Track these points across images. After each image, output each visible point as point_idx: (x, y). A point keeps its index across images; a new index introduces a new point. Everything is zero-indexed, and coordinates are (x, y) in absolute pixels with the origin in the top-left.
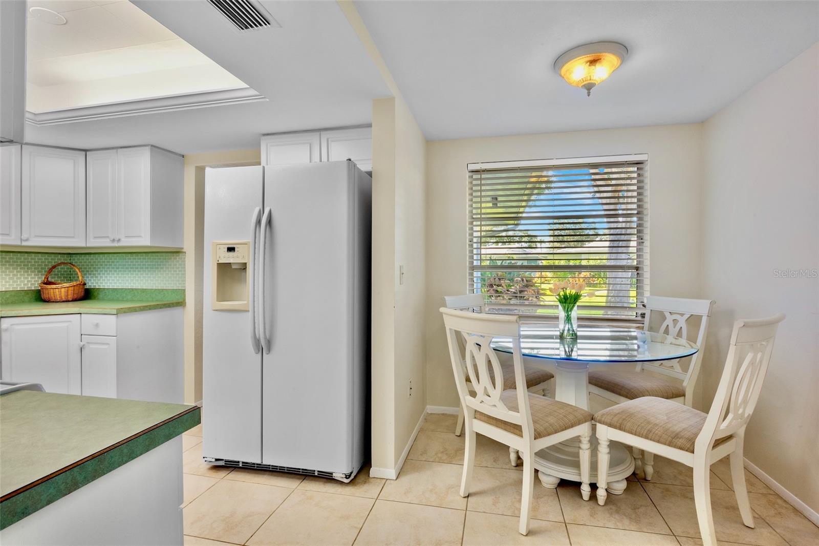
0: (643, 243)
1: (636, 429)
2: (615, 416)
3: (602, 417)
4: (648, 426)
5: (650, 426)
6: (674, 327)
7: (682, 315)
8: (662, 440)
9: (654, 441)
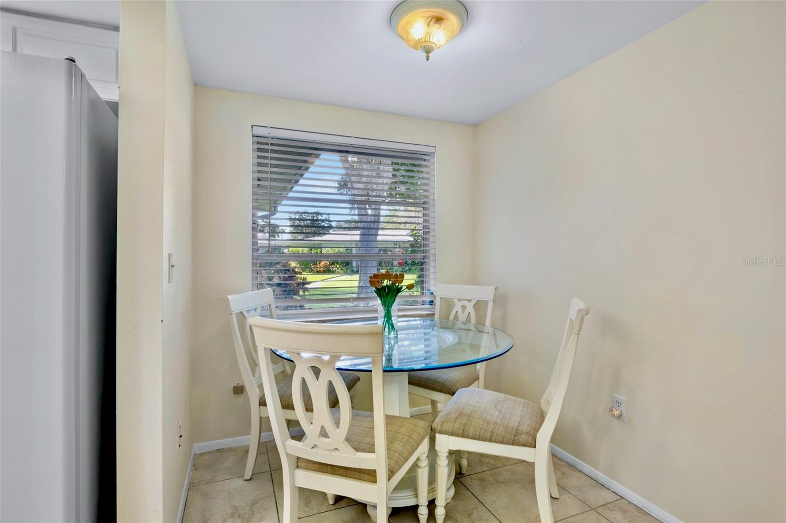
0: (429, 232)
1: (480, 433)
2: (455, 421)
3: (442, 427)
4: (489, 427)
5: (492, 426)
6: (463, 313)
7: (470, 301)
8: (505, 440)
9: (498, 442)
